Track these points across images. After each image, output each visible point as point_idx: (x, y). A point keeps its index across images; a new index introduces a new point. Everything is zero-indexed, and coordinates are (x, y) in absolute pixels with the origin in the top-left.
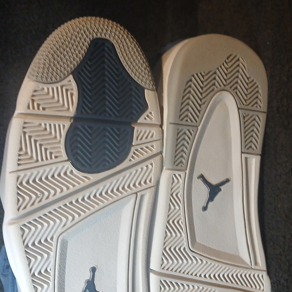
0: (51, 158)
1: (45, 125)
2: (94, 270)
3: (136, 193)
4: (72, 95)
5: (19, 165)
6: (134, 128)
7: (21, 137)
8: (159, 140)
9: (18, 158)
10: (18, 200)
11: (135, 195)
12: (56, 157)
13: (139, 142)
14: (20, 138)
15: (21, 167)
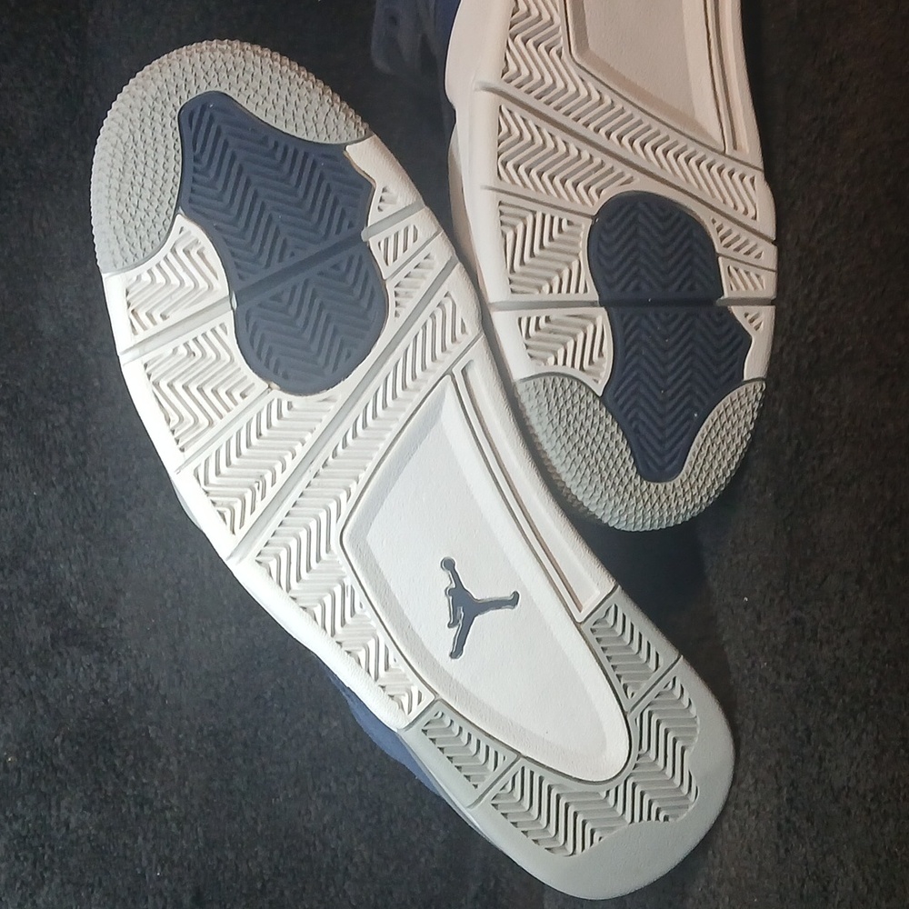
0: (236, 403)
1: (186, 345)
2: (448, 565)
3: (449, 372)
4: (201, 254)
5: (182, 450)
6: (367, 242)
7: (156, 396)
8: (436, 234)
9: (172, 438)
10: (221, 514)
11: (448, 377)
12: (243, 396)
13: (393, 266)
14: (154, 399)
15: (189, 453)
